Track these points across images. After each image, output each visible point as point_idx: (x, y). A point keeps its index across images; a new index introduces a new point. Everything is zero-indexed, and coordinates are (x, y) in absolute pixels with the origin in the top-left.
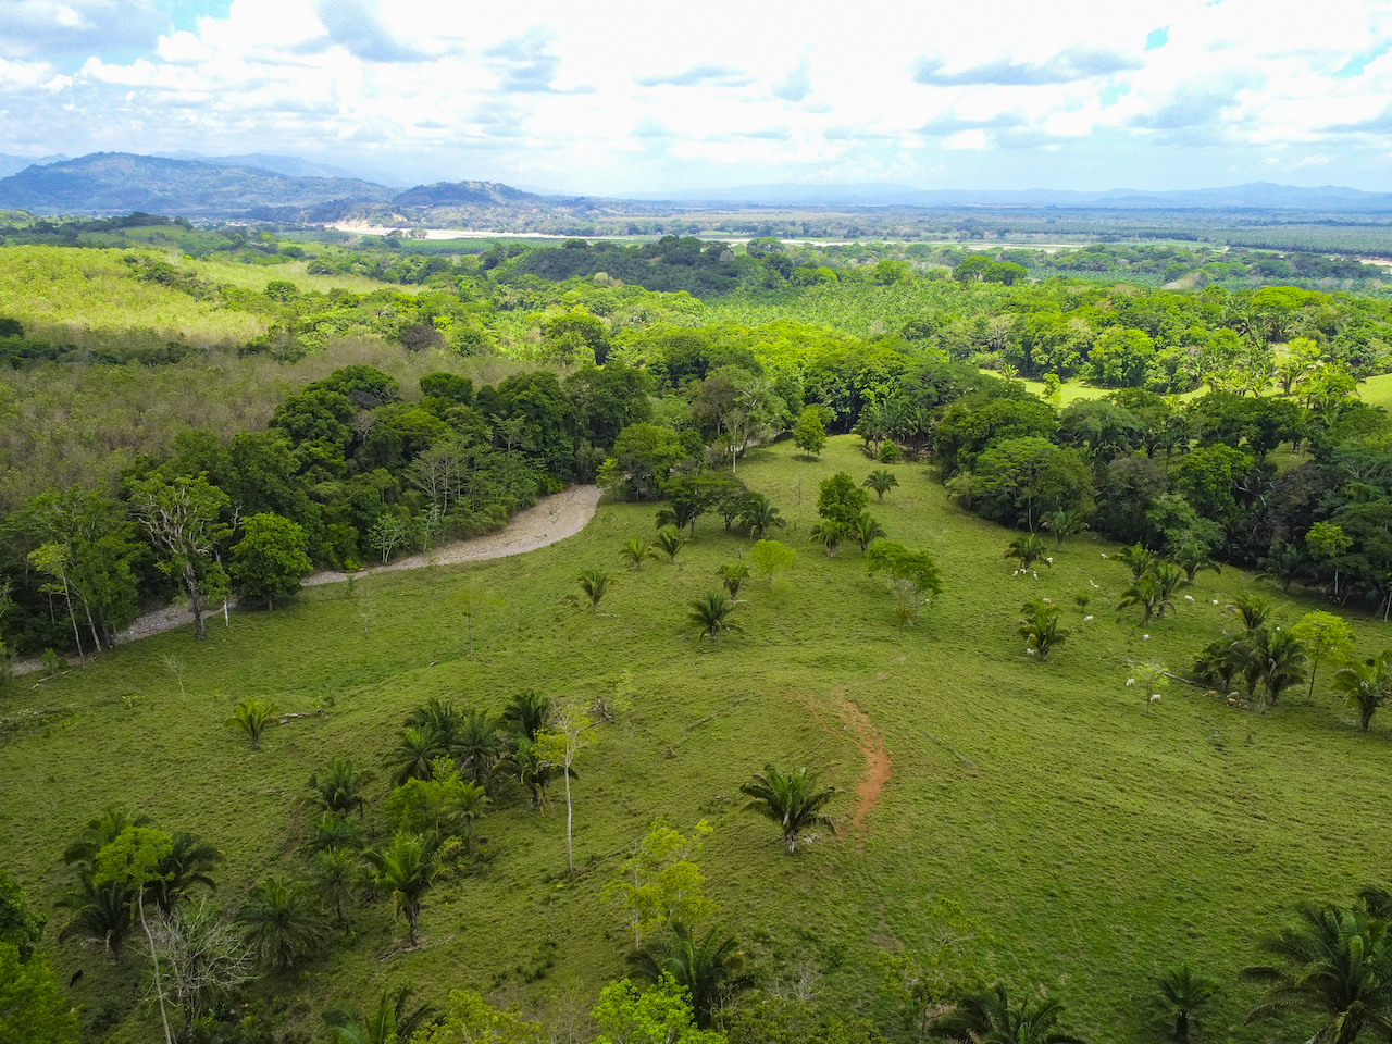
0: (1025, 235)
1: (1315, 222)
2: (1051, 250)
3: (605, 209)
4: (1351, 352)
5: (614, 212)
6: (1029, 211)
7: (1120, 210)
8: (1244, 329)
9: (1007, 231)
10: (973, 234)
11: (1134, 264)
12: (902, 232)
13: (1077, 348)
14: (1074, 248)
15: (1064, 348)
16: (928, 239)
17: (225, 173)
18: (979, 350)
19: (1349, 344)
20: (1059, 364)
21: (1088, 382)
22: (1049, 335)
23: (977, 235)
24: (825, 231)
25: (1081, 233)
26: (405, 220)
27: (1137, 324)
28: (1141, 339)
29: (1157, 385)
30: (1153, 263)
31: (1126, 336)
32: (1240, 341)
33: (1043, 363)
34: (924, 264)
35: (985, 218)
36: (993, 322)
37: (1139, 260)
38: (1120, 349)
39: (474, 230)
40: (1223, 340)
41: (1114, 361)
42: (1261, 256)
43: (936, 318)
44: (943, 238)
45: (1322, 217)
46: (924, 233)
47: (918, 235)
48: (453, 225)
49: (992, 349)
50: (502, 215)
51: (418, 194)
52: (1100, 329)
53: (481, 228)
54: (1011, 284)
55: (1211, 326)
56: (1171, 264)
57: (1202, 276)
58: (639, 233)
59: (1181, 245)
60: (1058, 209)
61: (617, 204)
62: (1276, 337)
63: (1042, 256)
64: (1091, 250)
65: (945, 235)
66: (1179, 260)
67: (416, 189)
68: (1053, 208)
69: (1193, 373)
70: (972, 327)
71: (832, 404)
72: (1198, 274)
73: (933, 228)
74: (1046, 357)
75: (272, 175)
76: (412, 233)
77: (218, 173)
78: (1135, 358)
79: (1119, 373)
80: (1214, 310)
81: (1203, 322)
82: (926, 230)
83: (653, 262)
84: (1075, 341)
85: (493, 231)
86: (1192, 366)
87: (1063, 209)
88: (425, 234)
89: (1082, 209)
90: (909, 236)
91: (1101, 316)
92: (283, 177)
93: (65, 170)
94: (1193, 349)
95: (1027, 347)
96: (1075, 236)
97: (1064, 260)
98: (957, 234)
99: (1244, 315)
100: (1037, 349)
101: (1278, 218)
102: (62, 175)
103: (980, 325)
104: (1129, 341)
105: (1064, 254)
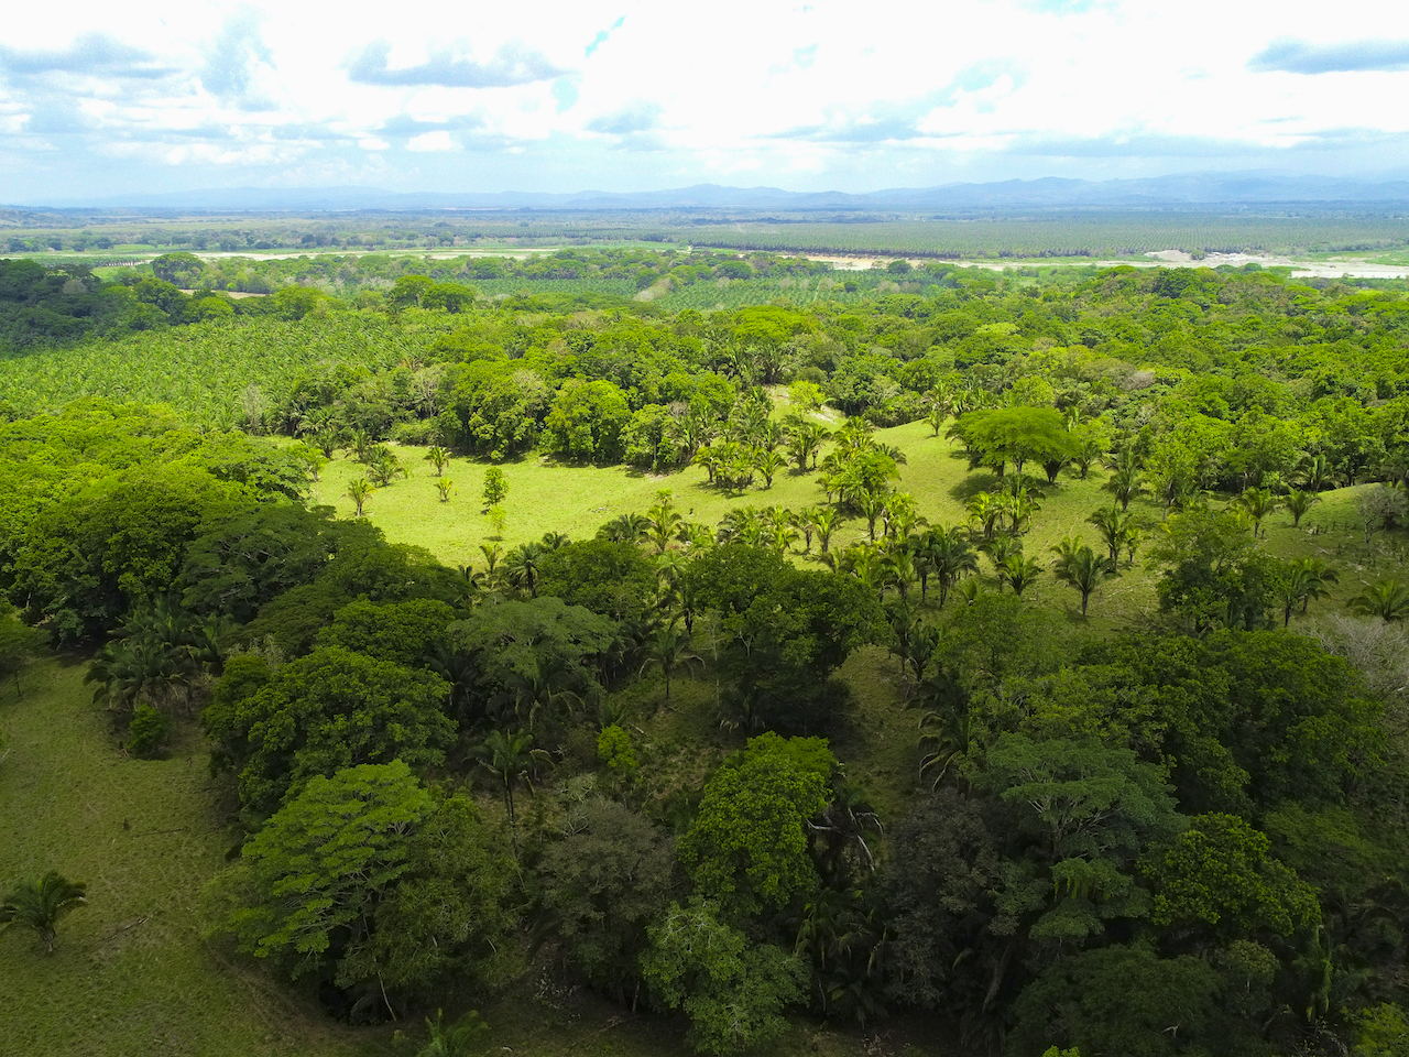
0: (497, 239)
1: (759, 221)
2: (521, 256)
4: (856, 392)
5: (8, 222)
6: (501, 213)
7: (590, 211)
8: (733, 370)
9: (479, 236)
10: (442, 241)
11: (605, 269)
12: (364, 240)
13: (528, 412)
14: (544, 253)
15: (512, 413)
16: (392, 247)
18: (404, 419)
19: (851, 380)
20: (510, 436)
21: (552, 456)
22: (489, 397)
23: (446, 242)
24: (274, 241)
25: (554, 236)
27: (604, 373)
28: (610, 393)
29: (639, 456)
30: (624, 269)
31: (590, 392)
32: (730, 387)
33: (488, 436)
34: (374, 280)
35: (458, 222)
36: (421, 376)
37: (609, 265)
38: (586, 412)
40: (712, 391)
41: (580, 428)
42: (722, 257)
43: (339, 375)
44: (409, 246)
45: (762, 215)
46: (389, 241)
47: (381, 243)
49: (422, 415)
52: (558, 381)
54: (457, 310)
55: (693, 368)
56: (641, 269)
57: (672, 281)
59: (649, 247)
60: (532, 211)
62: (771, 377)
63: (510, 265)
64: (560, 256)
65: (411, 242)
66: (649, 265)
68: (526, 210)
69: (682, 443)
70: (390, 386)
71: (69, 604)
72: (668, 279)
73: (399, 234)
74: (489, 427)
78: (606, 422)
79: (589, 443)
80: (693, 347)
81: (682, 363)
82: (391, 237)
84: (524, 403)
86: (679, 433)
87: (537, 211)
89: (555, 211)
90: (372, 245)
91: (556, 363)
94: (677, 406)
95: (464, 414)
96: (547, 239)
97: (534, 268)
98: (425, 241)
99: (729, 351)
100: (476, 418)
101: (728, 217)
103: (401, 383)
104: (594, 400)
105: (533, 261)
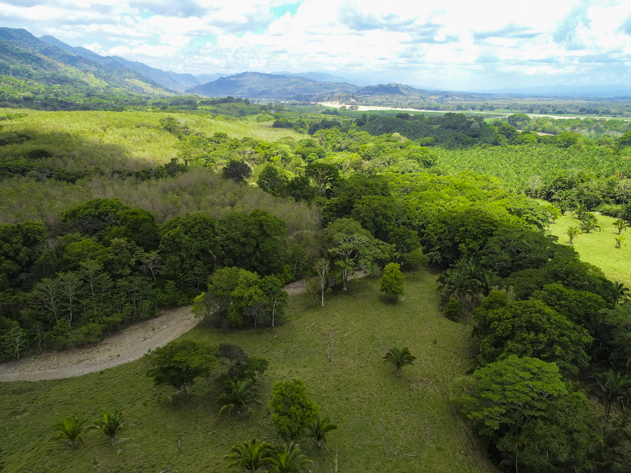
3: (454, 97)
5: (458, 98)
17: (292, 80)
18: (607, 202)
24: (566, 111)
26: (355, 101)
34: (612, 132)
39: (384, 107)
43: (579, 176)
47: (622, 114)
48: (375, 104)
49: (618, 202)
50: (401, 100)
51: (367, 90)
53: (387, 106)
58: (463, 110)
61: (461, 95)
67: (367, 87)
70: (605, 185)
71: (439, 250)
75: (310, 81)
76: (351, 107)
77: (289, 80)
82: (628, 111)
83: (435, 127)
85: (392, 107)
88: (357, 108)
90: (616, 114)
92: (315, 82)
93: (232, 79)
102: (230, 81)
103: (612, 184)
